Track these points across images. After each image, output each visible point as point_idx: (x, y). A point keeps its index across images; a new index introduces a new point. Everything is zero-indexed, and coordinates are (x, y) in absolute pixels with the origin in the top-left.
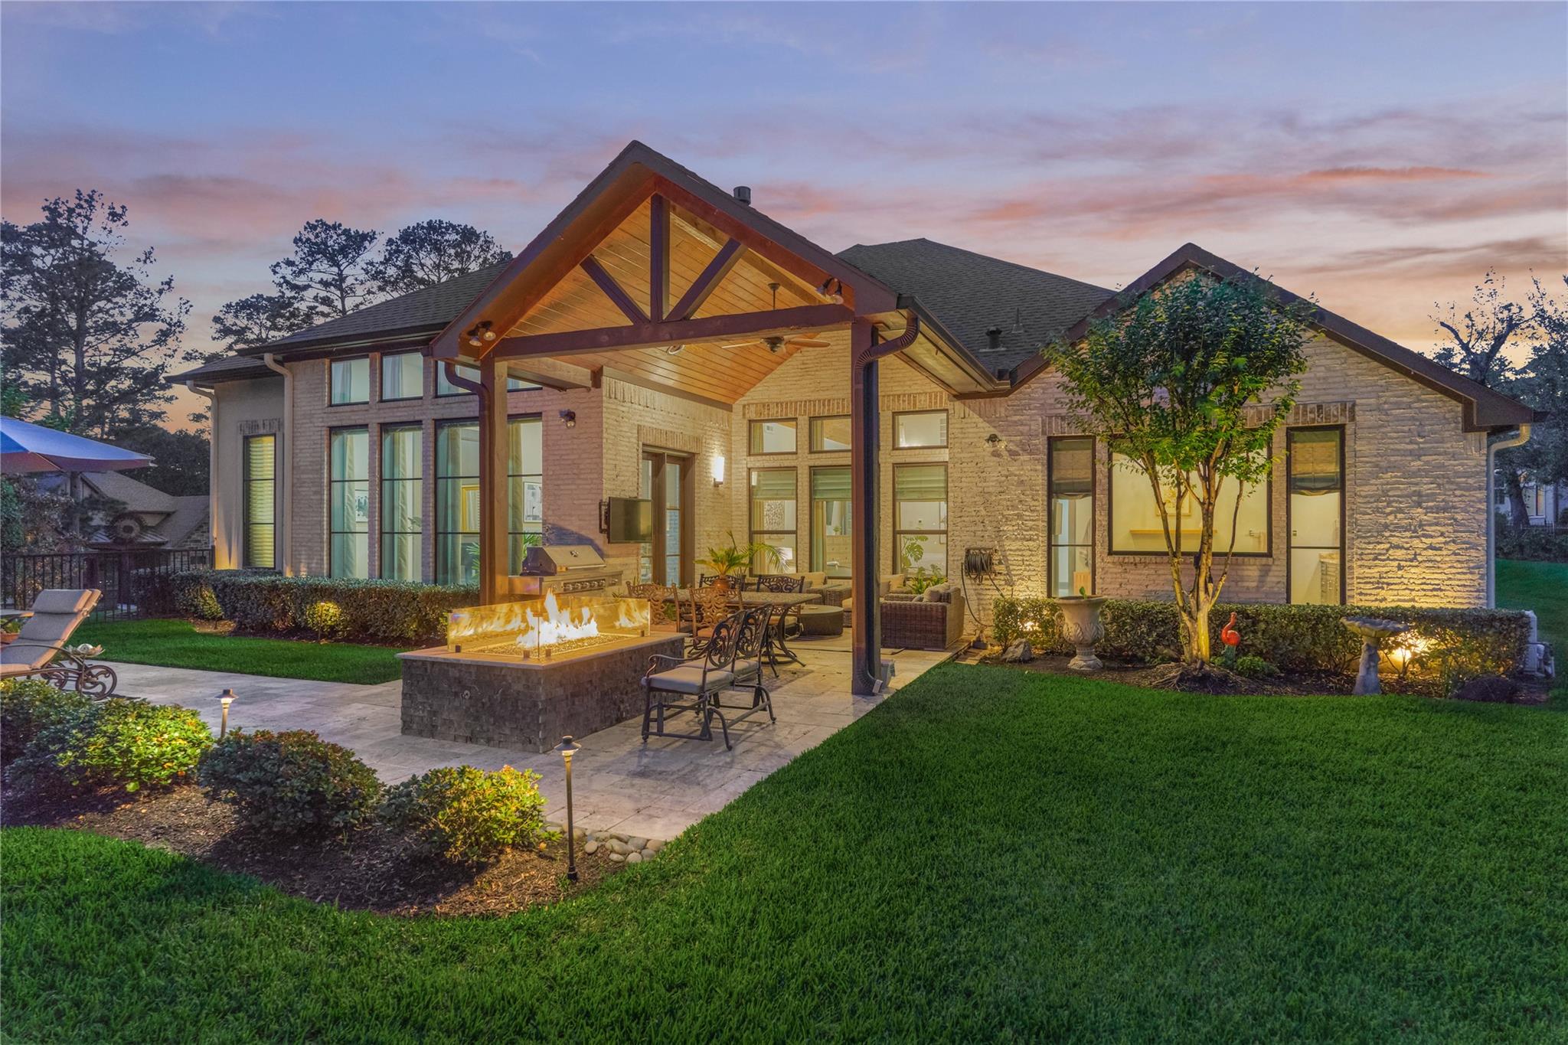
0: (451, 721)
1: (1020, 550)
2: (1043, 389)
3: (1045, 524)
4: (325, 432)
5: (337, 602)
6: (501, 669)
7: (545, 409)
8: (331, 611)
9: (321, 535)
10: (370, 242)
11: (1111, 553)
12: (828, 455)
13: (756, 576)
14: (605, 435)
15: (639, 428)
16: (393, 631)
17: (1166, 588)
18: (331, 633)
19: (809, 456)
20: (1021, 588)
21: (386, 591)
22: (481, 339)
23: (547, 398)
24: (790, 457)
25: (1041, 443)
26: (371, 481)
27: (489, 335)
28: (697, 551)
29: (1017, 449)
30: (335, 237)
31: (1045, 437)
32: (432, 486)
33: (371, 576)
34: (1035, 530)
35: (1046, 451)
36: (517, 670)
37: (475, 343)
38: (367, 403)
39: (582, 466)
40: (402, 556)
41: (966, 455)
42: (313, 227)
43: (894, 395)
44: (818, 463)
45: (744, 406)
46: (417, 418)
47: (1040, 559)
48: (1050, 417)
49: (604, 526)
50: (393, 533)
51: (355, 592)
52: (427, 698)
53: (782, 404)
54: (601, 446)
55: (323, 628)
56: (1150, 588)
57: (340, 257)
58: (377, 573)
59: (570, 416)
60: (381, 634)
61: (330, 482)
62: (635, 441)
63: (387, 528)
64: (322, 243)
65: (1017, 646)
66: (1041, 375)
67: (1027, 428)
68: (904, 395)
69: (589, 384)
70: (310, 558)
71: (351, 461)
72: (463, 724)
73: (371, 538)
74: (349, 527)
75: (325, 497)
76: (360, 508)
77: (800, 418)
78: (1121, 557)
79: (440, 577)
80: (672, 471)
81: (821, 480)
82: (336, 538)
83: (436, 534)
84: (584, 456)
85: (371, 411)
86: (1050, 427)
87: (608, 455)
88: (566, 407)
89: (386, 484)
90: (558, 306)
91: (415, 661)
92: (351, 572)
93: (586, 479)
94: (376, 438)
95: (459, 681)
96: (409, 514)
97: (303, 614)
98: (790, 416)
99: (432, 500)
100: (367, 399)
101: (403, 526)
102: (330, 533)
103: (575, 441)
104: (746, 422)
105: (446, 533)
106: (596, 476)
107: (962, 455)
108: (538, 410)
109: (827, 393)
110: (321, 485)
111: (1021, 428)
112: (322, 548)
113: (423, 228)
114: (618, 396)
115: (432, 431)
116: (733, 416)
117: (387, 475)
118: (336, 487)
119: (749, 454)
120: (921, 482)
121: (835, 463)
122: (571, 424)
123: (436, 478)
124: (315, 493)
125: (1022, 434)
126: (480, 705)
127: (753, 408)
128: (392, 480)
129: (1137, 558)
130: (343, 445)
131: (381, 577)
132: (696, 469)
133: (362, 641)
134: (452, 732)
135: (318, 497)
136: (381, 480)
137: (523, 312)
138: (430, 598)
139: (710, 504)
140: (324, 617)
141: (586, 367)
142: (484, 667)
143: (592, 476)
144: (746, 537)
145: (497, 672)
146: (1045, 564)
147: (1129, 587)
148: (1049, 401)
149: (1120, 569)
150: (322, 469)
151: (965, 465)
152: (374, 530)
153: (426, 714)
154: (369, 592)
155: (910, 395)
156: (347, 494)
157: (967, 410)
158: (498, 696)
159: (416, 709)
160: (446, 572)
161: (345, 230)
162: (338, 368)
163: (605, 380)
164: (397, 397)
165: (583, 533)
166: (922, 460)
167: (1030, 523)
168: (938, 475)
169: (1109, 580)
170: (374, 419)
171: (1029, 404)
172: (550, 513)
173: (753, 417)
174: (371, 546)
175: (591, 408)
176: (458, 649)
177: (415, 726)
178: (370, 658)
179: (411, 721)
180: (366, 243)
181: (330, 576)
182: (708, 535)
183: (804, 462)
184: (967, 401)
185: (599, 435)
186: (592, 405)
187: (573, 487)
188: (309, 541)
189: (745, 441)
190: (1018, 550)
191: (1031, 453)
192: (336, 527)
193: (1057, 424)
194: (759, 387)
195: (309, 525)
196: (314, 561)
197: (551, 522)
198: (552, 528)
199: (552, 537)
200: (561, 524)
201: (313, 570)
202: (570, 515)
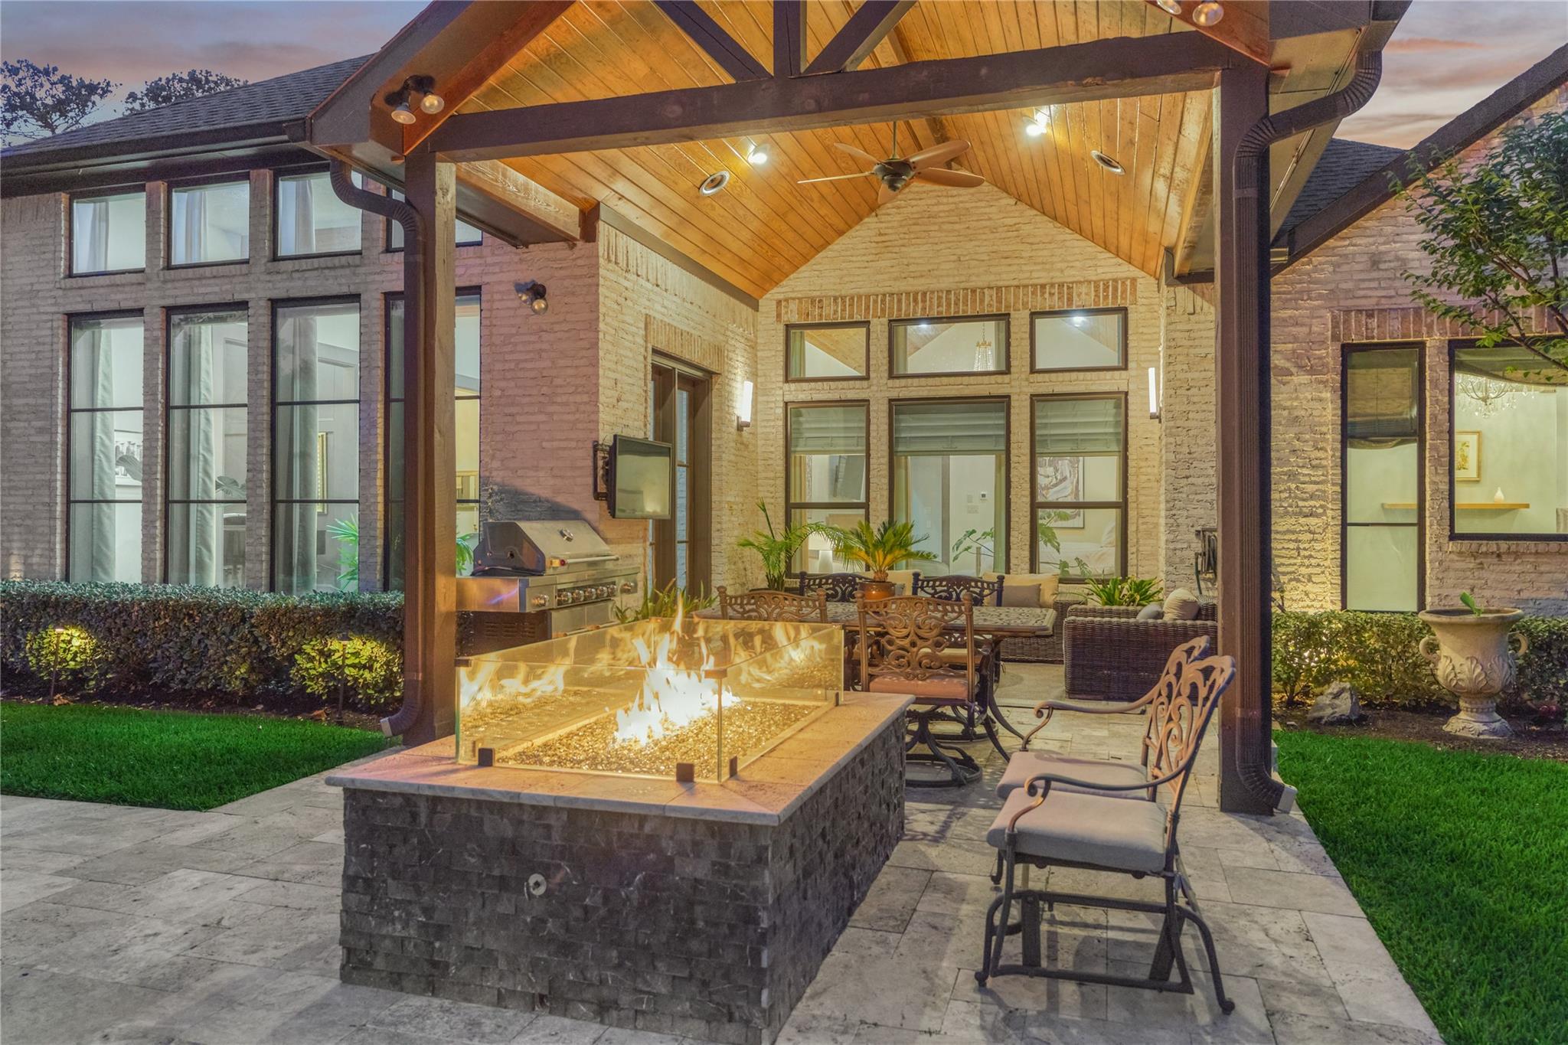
0: (490, 956)
1: (1293, 532)
2: (1332, 264)
3: (1338, 489)
4: (60, 323)
5: (88, 626)
6: (643, 819)
7: (486, 279)
8: (76, 642)
9: (51, 505)
10: (102, 96)
11: (1453, 537)
12: (916, 381)
13: (796, 576)
14: (602, 326)
15: (648, 321)
16: (201, 678)
17: (1555, 594)
18: (75, 683)
19: (891, 383)
20: (1295, 595)
21: (187, 606)
22: (415, 109)
23: (489, 260)
24: (858, 383)
25: (1330, 354)
26: (147, 410)
27: (432, 102)
28: (714, 534)
29: (1288, 365)
30: (47, 86)
31: (1338, 346)
32: (267, 418)
33: (147, 580)
34: (1319, 498)
35: (1339, 368)
36: (695, 822)
37: (402, 116)
38: (142, 271)
39: (558, 381)
40: (204, 542)
41: (1196, 375)
42: (13, 71)
43: (1034, 286)
44: (904, 394)
45: (779, 302)
46: (238, 297)
47: (1329, 546)
48: (1347, 312)
49: (602, 488)
50: (187, 502)
51: (124, 609)
52: (418, 891)
53: (843, 298)
54: (594, 345)
55: (58, 674)
56: (1525, 595)
57: (55, 116)
58: (158, 573)
59: (537, 291)
60: (175, 686)
61: (69, 411)
62: (642, 342)
63: (176, 493)
64: (27, 93)
65: (1336, 696)
66: (1331, 242)
67: (1305, 330)
68: (1052, 285)
69: (575, 231)
70: (28, 546)
71: (107, 377)
72: (524, 962)
73: (146, 512)
74: (102, 492)
75: (60, 439)
76: (123, 460)
77: (874, 321)
78: (1475, 543)
79: (280, 577)
80: (681, 399)
81: (908, 423)
82: (80, 512)
83: (274, 502)
84: (562, 363)
85: (149, 285)
86: (1347, 328)
87: (606, 362)
88: (528, 276)
89: (177, 416)
90: (555, 60)
91: (384, 794)
92: (106, 572)
93: (566, 404)
94: (160, 334)
95: (512, 849)
96: (217, 470)
97: (19, 648)
98: (857, 318)
99: (266, 442)
100: (141, 263)
101: (206, 491)
102: (68, 502)
103: (545, 337)
104: (781, 327)
105: (290, 502)
106: (585, 398)
107: (1189, 375)
108: (475, 282)
109: (922, 281)
110: (51, 417)
111: (1295, 330)
112: (53, 530)
113: (181, 80)
114: (620, 260)
115: (265, 319)
116: (760, 317)
117: (177, 399)
118: (80, 421)
119: (787, 381)
120: (1075, 425)
121: (932, 394)
122: (539, 304)
123: (274, 404)
124: (41, 431)
125: (1296, 339)
126: (577, 912)
127: (793, 306)
128: (188, 407)
129: (1504, 545)
130: (94, 348)
131: (165, 580)
132: (715, 400)
133: (137, 699)
134: (490, 982)
135: (46, 438)
136: (168, 407)
137: (497, 61)
138: (273, 617)
139: (733, 458)
140: (61, 654)
141: (574, 200)
142: (589, 813)
143: (578, 398)
144: (781, 513)
145: (628, 828)
146: (1338, 555)
147: (1488, 593)
148: (1344, 286)
149: (1472, 564)
150: (53, 388)
151: (1193, 391)
152: (153, 496)
153: (412, 932)
154: (154, 608)
155: (1061, 285)
156: (99, 433)
157: (1199, 300)
158: (632, 892)
159: (386, 919)
160: (289, 572)
161: (63, 78)
162: (84, 212)
163: (602, 228)
164: (195, 260)
165: (560, 499)
166: (1081, 389)
167: (1311, 488)
168: (1104, 415)
169: (1451, 582)
170: (155, 299)
171: (1309, 291)
172: (496, 464)
173: (795, 319)
174: (147, 525)
175: (575, 277)
176: (486, 758)
177: (380, 963)
178: (170, 738)
179: (371, 950)
180: (95, 98)
181: (67, 578)
182: (731, 508)
183: (880, 392)
184: (1199, 286)
185: (593, 325)
186: (578, 272)
187: (542, 418)
188: (27, 517)
189: (781, 359)
190: (1288, 531)
191: (1312, 371)
192: (80, 491)
193: (1358, 322)
194: (805, 271)
195: (27, 489)
196: (38, 552)
197: (498, 480)
198: (501, 492)
199: (500, 506)
200: (519, 484)
201: (35, 567)
202: (536, 468)
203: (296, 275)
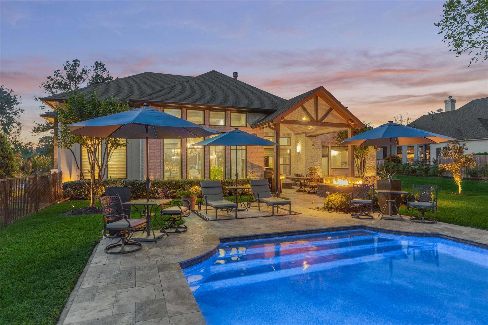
2: (321, 136)
3: (322, 163)
9: (160, 166)
11: (332, 168)
23: (248, 130)
25: (321, 147)
39: (258, 148)
41: (308, 148)
48: (323, 142)
61: (163, 148)
70: (155, 173)
73: (183, 167)
75: (162, 153)
86: (322, 144)
88: (254, 133)
102: (163, 165)
110: (160, 149)
112: (161, 170)
118: (166, 150)
124: (158, 152)
125: (318, 145)
129: (336, 169)
136: (186, 148)
143: (261, 151)
148: (322, 139)
149: (333, 171)
151: (308, 150)
157: (308, 139)
164: (192, 122)
165: (259, 165)
172: (249, 160)
181: (163, 179)
184: (309, 137)
186: (261, 133)
187: (256, 153)
188: (155, 168)
191: (319, 149)
195: (154, 163)
196: (157, 175)
197: (250, 162)
198: (250, 164)
199: (250, 166)
200: (253, 162)
201: (157, 178)
202: (256, 160)
203: (214, 128)
